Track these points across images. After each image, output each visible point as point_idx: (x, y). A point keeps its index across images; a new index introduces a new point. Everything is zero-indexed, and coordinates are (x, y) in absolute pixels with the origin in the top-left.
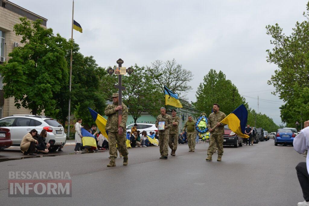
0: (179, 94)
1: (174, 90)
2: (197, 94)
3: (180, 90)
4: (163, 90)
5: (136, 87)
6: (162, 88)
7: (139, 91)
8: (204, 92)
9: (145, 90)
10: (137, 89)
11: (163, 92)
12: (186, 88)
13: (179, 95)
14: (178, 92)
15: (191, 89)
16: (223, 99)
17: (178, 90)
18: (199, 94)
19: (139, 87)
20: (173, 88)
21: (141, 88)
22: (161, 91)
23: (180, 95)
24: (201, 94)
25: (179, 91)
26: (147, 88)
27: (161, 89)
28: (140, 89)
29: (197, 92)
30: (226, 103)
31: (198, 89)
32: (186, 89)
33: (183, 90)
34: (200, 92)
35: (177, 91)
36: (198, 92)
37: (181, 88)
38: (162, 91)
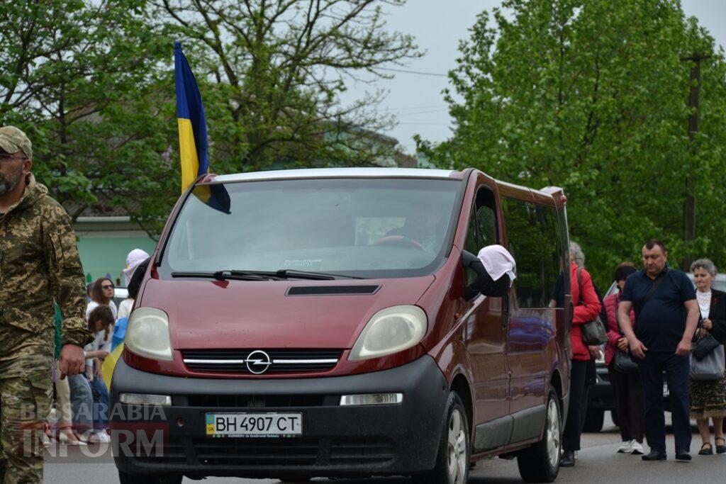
0: (330, 86)
1: (297, 60)
2: (453, 89)
3: (338, 66)
4: (224, 60)
5: (45, 47)
6: (217, 48)
7: (62, 66)
8: (499, 76)
9: (104, 60)
10: (47, 55)
11: (225, 78)
12: (379, 46)
13: (330, 94)
14: (329, 75)
15: (411, 52)
16: (628, 116)
17: (328, 62)
18: (469, 83)
19: (66, 45)
20: (292, 50)
21: (79, 48)
22: (215, 70)
23: (338, 95)
24: (482, 83)
25: (331, 69)
26: (118, 49)
27: (212, 55)
28: (68, 56)
29: (451, 75)
30: (647, 143)
31: (461, 55)
32: (378, 56)
33: (356, 66)
34: (475, 71)
35: (319, 71)
36: (462, 75)
37: (349, 49)
38: (222, 69)
